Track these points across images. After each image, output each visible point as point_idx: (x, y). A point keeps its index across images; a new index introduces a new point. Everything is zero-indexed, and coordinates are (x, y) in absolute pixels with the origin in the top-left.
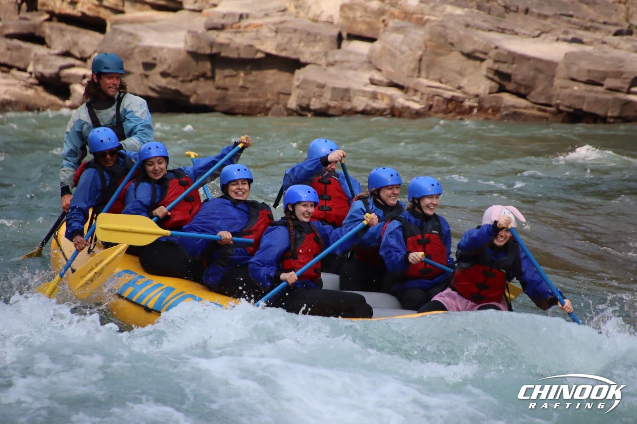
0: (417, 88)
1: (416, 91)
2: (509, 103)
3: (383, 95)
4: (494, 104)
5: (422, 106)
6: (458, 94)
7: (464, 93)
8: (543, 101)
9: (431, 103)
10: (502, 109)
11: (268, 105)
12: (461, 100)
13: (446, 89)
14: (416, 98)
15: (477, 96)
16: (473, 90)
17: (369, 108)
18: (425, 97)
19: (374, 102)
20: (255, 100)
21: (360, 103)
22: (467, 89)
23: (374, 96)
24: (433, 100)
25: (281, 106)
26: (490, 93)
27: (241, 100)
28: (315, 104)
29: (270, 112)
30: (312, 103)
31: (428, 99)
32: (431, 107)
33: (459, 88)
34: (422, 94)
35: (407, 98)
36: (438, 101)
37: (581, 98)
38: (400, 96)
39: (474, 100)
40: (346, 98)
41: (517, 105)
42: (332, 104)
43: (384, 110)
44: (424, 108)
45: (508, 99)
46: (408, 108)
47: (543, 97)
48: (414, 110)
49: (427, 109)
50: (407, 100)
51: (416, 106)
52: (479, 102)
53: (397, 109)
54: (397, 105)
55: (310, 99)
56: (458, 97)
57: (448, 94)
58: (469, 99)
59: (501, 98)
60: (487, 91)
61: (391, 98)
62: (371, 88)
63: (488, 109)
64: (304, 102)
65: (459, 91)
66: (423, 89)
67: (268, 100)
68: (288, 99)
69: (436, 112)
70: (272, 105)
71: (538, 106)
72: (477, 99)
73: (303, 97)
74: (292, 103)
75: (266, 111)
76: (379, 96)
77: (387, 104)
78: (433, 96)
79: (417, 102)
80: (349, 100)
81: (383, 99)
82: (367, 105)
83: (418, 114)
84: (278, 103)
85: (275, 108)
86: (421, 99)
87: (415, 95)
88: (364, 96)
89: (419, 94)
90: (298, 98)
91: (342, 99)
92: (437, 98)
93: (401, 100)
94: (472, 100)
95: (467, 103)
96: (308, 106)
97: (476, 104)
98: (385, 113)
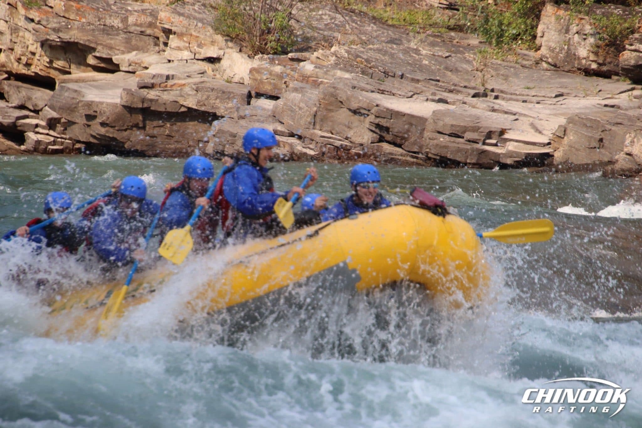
0: (313, 138)
1: (312, 140)
2: (388, 151)
3: (285, 144)
4: (375, 151)
5: (316, 153)
6: (346, 143)
7: (351, 142)
8: (414, 149)
9: (324, 150)
10: (382, 156)
11: (189, 150)
12: (348, 148)
13: (336, 139)
14: (312, 146)
15: (361, 145)
16: (358, 140)
18: (319, 145)
20: (179, 146)
22: (353, 139)
24: (325, 148)
26: (372, 143)
27: (167, 146)
28: (228, 150)
30: (226, 149)
31: (321, 147)
32: (323, 153)
33: (347, 138)
34: (317, 143)
36: (329, 149)
37: (446, 147)
38: (299, 144)
39: (359, 148)
41: (395, 152)
43: (285, 156)
44: (318, 155)
45: (387, 148)
46: (305, 154)
47: (415, 146)
48: (310, 155)
49: (321, 155)
50: (303, 147)
51: (312, 153)
52: (363, 150)
53: (296, 155)
54: (296, 151)
55: (224, 146)
56: (346, 146)
57: (338, 143)
58: (355, 147)
59: (381, 147)
60: (370, 142)
61: (291, 145)
63: (370, 155)
64: (220, 148)
65: (347, 141)
66: (318, 139)
67: (189, 146)
68: (206, 146)
69: (328, 158)
70: (193, 151)
71: (411, 154)
72: (361, 147)
73: (219, 144)
74: (210, 149)
75: (187, 155)
76: (282, 144)
77: (288, 151)
78: (326, 144)
79: (313, 149)
81: (284, 147)
83: (312, 158)
86: (316, 146)
87: (311, 143)
89: (314, 142)
90: (215, 145)
92: (329, 146)
93: (299, 147)
94: (357, 149)
95: (353, 151)
96: (223, 151)
97: (361, 152)
98: (286, 158)
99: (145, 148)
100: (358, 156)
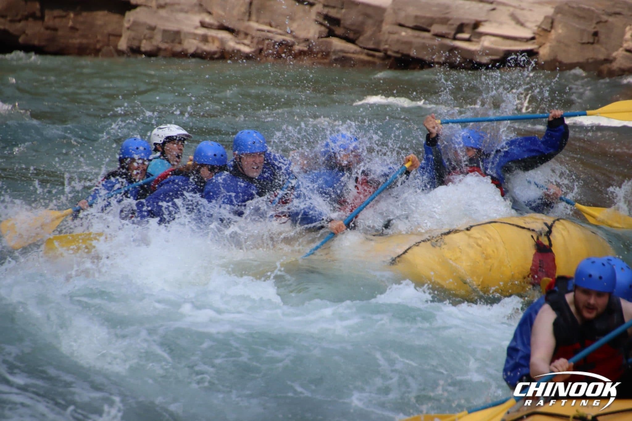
0: (248, 32)
1: (247, 34)
2: (338, 48)
3: (214, 38)
4: (323, 48)
5: (253, 50)
6: (289, 39)
7: (294, 37)
8: (371, 46)
9: (260, 46)
10: (331, 54)
11: (98, 46)
12: (291, 44)
13: (276, 33)
14: (247, 42)
15: (307, 40)
16: (303, 34)
17: (199, 51)
18: (255, 40)
19: (205, 44)
20: (85, 41)
21: (191, 45)
22: (297, 33)
23: (205, 39)
24: (263, 44)
25: (111, 48)
26: (319, 38)
27: (70, 41)
28: (146, 46)
29: (100, 54)
30: (142, 45)
31: (258, 43)
32: (261, 51)
33: (290, 32)
34: (253, 38)
35: (238, 41)
36: (268, 44)
37: (409, 44)
38: (231, 39)
39: (303, 44)
40: (177, 40)
41: (346, 49)
42: (163, 46)
43: (215, 53)
44: (254, 52)
45: (337, 44)
46: (239, 51)
47: (372, 42)
48: (244, 53)
49: (258, 52)
50: (238, 43)
51: (246, 49)
52: (309, 47)
53: (228, 52)
54: (227, 48)
55: (140, 41)
56: (288, 41)
57: (279, 38)
58: (299, 43)
59: (330, 43)
60: (317, 36)
61: (222, 42)
62: (202, 31)
63: (317, 53)
64: (135, 44)
65: (289, 35)
66: (254, 33)
67: (98, 41)
68: (118, 41)
69: (266, 56)
70: (102, 47)
71: (366, 51)
72: (307, 43)
73: (134, 39)
74: (123, 44)
75: (96, 52)
76: (210, 39)
77: (218, 48)
78: (263, 40)
79: (248, 46)
80: (180, 43)
81: (213, 42)
82: (198, 48)
83: (247, 57)
84: (108, 45)
85: (105, 49)
86: (252, 42)
87: (245, 38)
88: (195, 39)
89: (249, 38)
90: (129, 39)
91: (173, 41)
92: (267, 42)
93: (232, 43)
94: (301, 45)
95: (297, 47)
96: (139, 48)
97: (306, 49)
98: (216, 56)
99: (43, 43)
100: (302, 53)
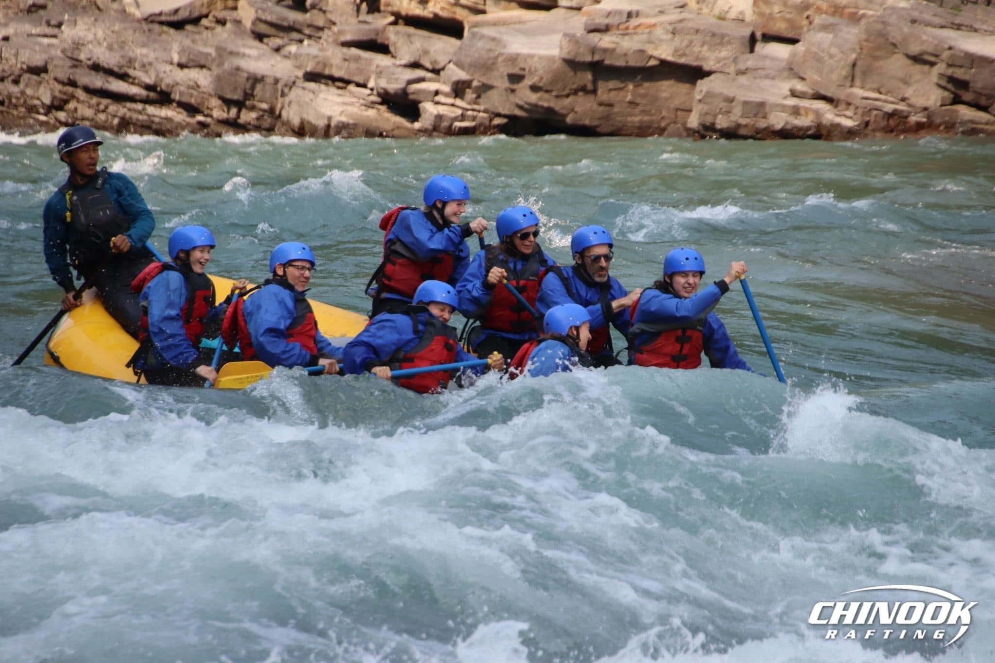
0: (850, 100)
1: (849, 104)
2: (966, 118)
3: (807, 110)
4: (947, 119)
5: (856, 123)
6: (901, 107)
7: (910, 105)
9: (867, 119)
10: (958, 125)
11: (663, 124)
12: (905, 114)
13: (886, 101)
14: (849, 113)
15: (926, 109)
16: (921, 102)
17: (788, 128)
18: (860, 111)
19: (796, 118)
20: (646, 118)
21: (778, 120)
22: (913, 101)
23: (796, 111)
24: (870, 116)
25: (679, 125)
26: (942, 105)
27: (629, 119)
28: (722, 122)
29: (666, 133)
30: (718, 121)
31: (863, 114)
32: (867, 124)
33: (903, 100)
34: (857, 108)
35: (837, 113)
36: (876, 116)
38: (829, 110)
39: (921, 114)
40: (761, 115)
41: (977, 119)
42: (743, 121)
43: (808, 129)
44: (858, 126)
45: (965, 112)
46: (838, 125)
48: (846, 127)
49: (863, 126)
50: (837, 115)
51: (848, 123)
52: (929, 117)
53: (825, 127)
54: (824, 122)
55: (715, 116)
56: (902, 111)
57: (889, 108)
58: (916, 113)
59: (956, 112)
60: (939, 103)
61: (817, 113)
62: (792, 102)
63: (939, 125)
64: (709, 120)
65: (903, 103)
66: (858, 102)
67: (663, 118)
68: (688, 117)
69: (874, 130)
70: (668, 125)
72: (926, 113)
73: (707, 114)
74: (693, 121)
75: (661, 131)
76: (802, 112)
77: (812, 121)
78: (870, 110)
79: (851, 118)
80: (765, 117)
81: (807, 115)
82: (787, 123)
83: (850, 134)
84: (675, 122)
85: (672, 127)
86: (855, 114)
87: (847, 109)
88: (783, 112)
89: (852, 108)
90: (701, 115)
91: (756, 115)
92: (875, 112)
93: (830, 115)
94: (919, 115)
95: (913, 119)
96: (713, 124)
97: (924, 120)
98: (810, 132)
99: (595, 123)
100: (920, 127)
